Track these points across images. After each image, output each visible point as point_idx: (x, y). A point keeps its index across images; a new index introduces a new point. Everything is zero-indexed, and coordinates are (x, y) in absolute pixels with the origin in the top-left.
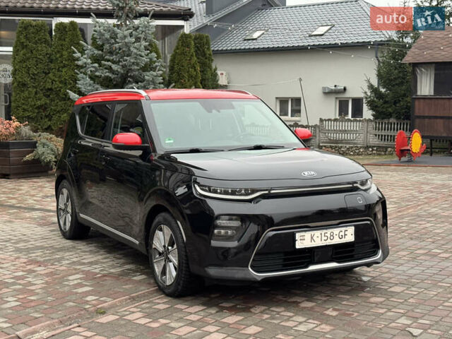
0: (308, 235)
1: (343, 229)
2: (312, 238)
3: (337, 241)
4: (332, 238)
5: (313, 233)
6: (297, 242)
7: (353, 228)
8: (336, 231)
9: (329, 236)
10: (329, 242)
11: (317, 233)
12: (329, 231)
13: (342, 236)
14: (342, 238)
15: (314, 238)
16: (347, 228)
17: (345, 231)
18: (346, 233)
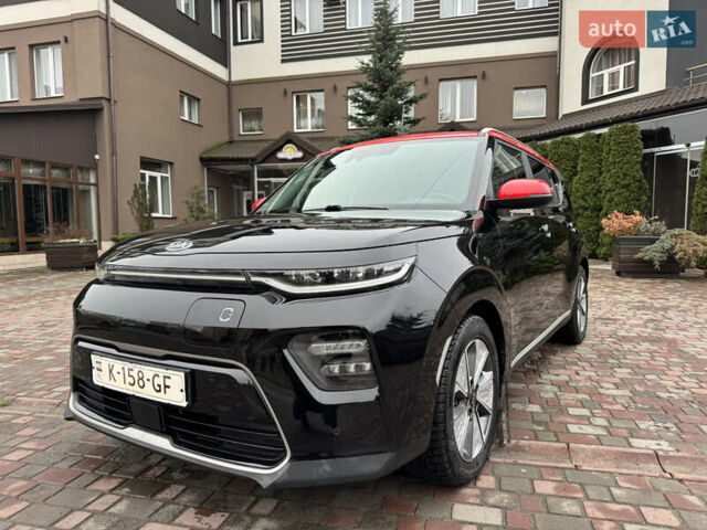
0: (105, 363)
1: (162, 372)
2: (111, 371)
3: (148, 393)
4: (141, 382)
5: (111, 361)
6: (94, 371)
7: (182, 375)
8: (149, 371)
9: (137, 379)
10: (138, 391)
11: (118, 365)
12: (137, 368)
13: (159, 386)
14: (159, 391)
15: (114, 372)
16: (169, 372)
17: (165, 377)
18: (168, 382)
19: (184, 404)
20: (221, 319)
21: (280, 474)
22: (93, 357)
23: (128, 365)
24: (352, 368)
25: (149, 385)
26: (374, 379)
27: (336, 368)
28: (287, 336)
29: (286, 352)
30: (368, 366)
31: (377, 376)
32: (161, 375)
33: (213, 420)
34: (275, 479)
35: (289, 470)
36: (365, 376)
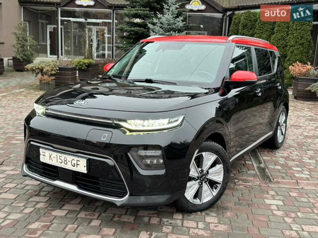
0: (48, 153)
1: (76, 158)
2: (50, 157)
3: (69, 167)
4: (66, 162)
5: (51, 152)
6: (41, 156)
7: (85, 160)
8: (69, 158)
9: (63, 161)
10: (63, 165)
11: (54, 154)
12: (63, 156)
13: (74, 164)
14: (74, 166)
15: (52, 157)
16: (79, 159)
17: (77, 161)
18: (78, 163)
19: (86, 172)
20: (102, 139)
21: (124, 201)
22: (41, 150)
23: (59, 155)
24: (155, 162)
25: (69, 164)
26: (164, 166)
27: (148, 161)
28: (129, 147)
29: (129, 154)
30: (162, 161)
31: (166, 165)
32: (76, 160)
33: (97, 179)
34: (122, 203)
35: (128, 199)
36: (161, 165)
